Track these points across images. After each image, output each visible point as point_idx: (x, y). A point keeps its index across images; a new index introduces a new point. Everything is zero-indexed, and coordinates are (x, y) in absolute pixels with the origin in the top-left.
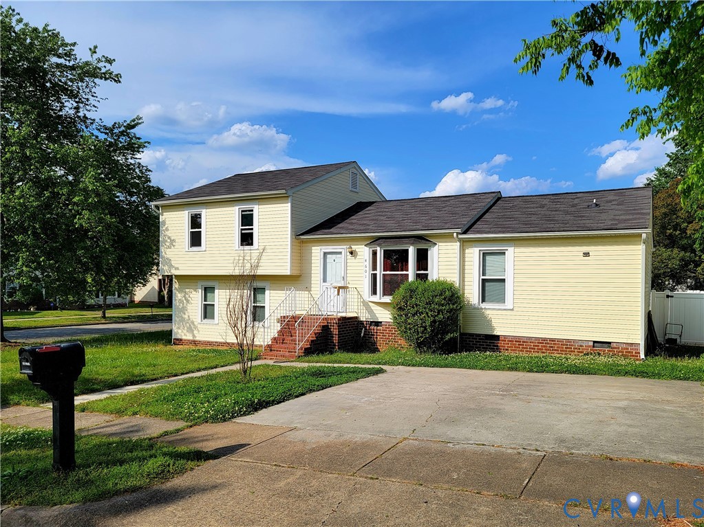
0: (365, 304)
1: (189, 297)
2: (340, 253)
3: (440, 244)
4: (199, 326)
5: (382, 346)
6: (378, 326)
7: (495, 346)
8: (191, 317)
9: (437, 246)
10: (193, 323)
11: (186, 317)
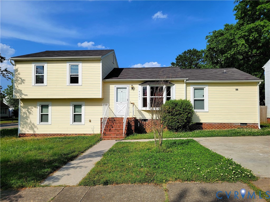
0: (139, 111)
1: (31, 111)
2: (126, 88)
3: (176, 85)
4: (38, 126)
5: (148, 130)
6: (145, 121)
7: (201, 127)
8: (32, 121)
9: (175, 85)
10: (33, 124)
11: (29, 121)
